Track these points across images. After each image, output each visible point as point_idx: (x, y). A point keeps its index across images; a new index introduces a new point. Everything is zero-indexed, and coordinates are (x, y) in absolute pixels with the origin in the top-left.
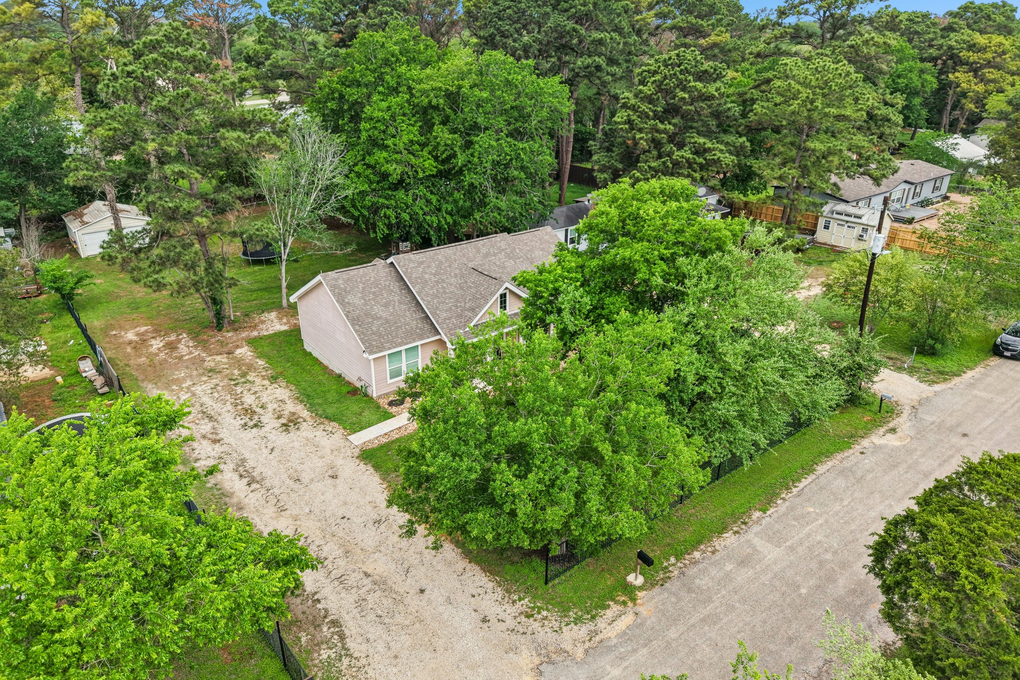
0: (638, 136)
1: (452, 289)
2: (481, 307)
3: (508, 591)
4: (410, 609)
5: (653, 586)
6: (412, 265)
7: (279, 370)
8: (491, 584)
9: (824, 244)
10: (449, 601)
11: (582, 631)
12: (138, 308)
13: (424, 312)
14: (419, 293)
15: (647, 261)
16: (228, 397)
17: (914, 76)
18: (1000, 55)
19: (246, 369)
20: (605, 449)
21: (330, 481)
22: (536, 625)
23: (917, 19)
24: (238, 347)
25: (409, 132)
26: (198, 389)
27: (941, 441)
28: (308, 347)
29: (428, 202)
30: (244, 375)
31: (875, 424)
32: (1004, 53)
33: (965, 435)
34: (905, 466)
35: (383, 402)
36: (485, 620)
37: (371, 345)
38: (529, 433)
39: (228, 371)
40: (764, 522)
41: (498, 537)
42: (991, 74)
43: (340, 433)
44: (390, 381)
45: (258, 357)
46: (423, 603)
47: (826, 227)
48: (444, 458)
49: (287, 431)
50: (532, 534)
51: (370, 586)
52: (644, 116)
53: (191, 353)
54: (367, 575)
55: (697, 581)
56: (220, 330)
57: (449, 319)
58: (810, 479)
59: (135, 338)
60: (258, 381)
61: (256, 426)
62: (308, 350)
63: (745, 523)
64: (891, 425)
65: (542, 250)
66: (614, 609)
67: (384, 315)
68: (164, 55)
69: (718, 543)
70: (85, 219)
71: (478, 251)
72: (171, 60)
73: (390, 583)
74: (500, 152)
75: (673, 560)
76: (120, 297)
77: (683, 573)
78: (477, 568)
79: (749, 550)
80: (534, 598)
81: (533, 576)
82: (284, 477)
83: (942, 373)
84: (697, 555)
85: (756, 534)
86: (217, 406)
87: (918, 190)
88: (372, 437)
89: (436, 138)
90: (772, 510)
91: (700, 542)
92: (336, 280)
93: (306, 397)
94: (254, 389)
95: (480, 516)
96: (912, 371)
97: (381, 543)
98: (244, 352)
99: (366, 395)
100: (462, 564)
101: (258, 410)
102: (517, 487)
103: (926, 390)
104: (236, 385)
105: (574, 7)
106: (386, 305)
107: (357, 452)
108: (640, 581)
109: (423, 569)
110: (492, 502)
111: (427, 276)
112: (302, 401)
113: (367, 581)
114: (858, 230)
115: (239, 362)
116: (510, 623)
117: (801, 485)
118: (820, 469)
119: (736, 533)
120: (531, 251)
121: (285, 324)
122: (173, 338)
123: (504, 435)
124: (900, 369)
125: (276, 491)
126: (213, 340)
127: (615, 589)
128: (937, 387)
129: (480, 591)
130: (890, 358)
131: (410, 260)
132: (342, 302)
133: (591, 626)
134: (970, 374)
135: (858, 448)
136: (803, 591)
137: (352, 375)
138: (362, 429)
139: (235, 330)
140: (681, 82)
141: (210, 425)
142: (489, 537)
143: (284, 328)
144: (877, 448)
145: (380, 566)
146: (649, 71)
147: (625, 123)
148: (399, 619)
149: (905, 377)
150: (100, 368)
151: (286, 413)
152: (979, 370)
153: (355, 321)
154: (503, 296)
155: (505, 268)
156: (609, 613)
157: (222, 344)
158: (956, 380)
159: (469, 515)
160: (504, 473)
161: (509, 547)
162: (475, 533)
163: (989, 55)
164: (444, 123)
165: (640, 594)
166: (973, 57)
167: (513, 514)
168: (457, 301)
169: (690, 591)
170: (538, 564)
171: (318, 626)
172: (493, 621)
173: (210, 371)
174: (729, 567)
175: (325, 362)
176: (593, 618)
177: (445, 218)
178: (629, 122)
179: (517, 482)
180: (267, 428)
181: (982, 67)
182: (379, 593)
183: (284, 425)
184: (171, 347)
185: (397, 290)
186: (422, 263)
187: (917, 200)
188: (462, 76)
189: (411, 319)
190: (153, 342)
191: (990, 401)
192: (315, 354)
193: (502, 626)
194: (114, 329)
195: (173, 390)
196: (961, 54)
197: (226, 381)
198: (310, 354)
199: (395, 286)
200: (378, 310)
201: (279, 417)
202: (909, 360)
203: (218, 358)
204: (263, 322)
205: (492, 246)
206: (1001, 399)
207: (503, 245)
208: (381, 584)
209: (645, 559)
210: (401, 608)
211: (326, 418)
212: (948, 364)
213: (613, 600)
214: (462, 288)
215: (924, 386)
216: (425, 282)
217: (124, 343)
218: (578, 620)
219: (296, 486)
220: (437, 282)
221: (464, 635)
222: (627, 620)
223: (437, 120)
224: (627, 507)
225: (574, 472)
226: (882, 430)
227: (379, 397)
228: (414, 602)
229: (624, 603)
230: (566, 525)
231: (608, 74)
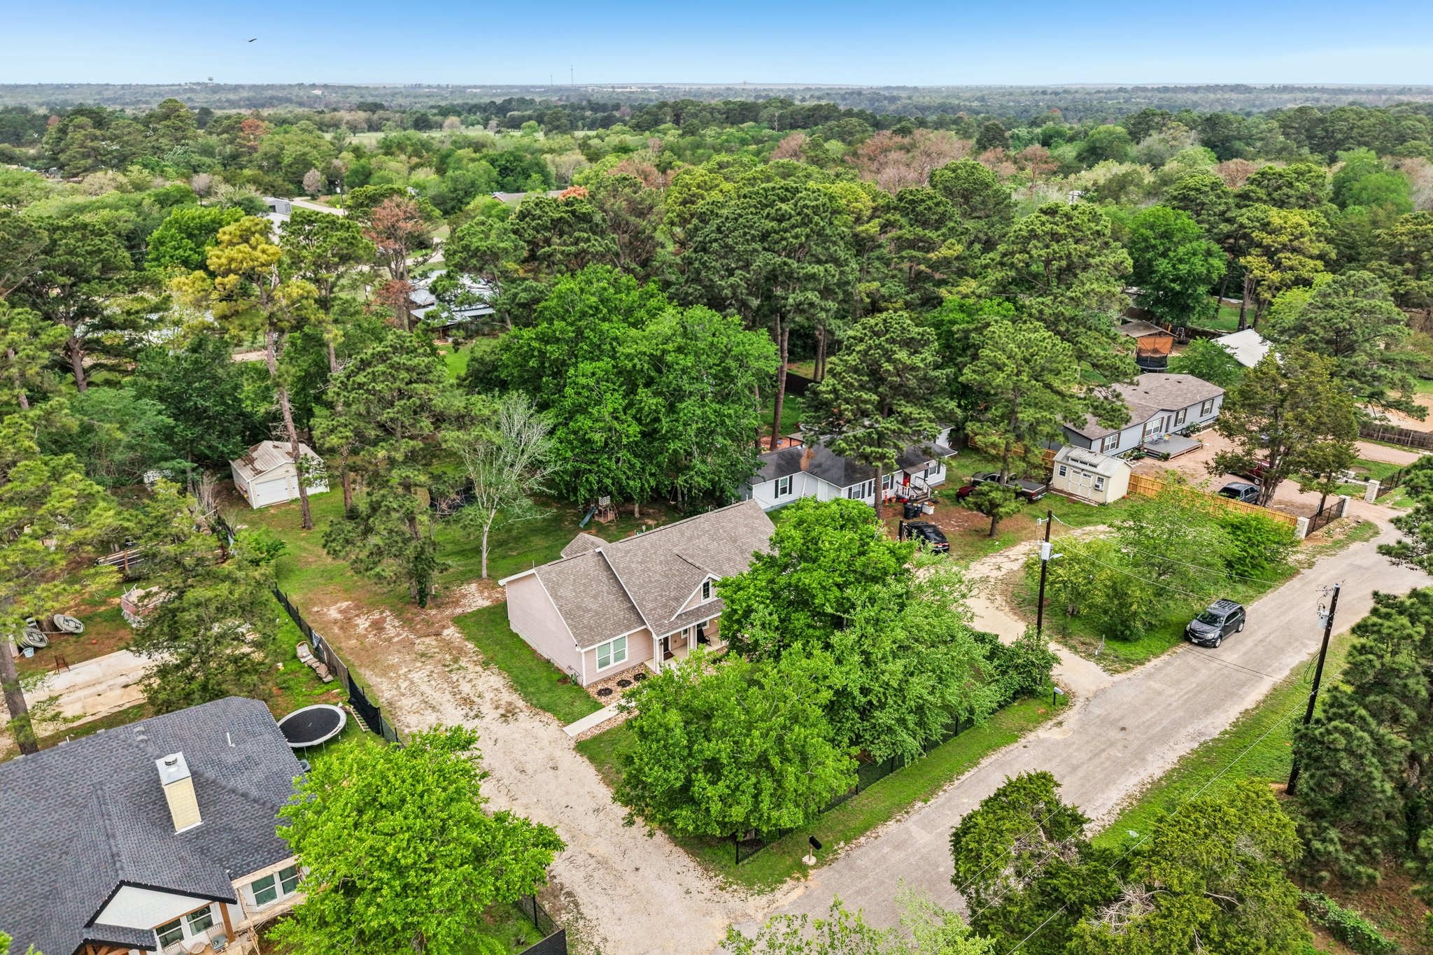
0: (843, 407)
1: (658, 577)
2: (685, 597)
3: (706, 870)
4: (628, 883)
5: (823, 865)
6: (619, 555)
7: (490, 654)
8: (692, 864)
9: (1061, 491)
10: (659, 877)
11: (763, 900)
12: (332, 578)
13: (631, 602)
14: (626, 583)
15: (824, 587)
16: (446, 686)
17: (1197, 261)
18: (1297, 238)
19: (458, 654)
20: (775, 761)
21: (552, 772)
22: (728, 896)
23: (1204, 189)
24: (444, 627)
25: (614, 401)
26: (415, 676)
27: (1100, 735)
28: (514, 627)
29: (632, 467)
30: (456, 660)
31: (1046, 717)
32: (1302, 235)
33: (1123, 729)
34: (1058, 760)
35: (593, 692)
36: (688, 892)
37: (583, 639)
38: (719, 751)
39: (440, 656)
40: (923, 812)
41: (697, 828)
42: (1287, 258)
43: (555, 724)
44: (599, 671)
45: (467, 640)
46: (639, 879)
47: (1063, 474)
48: (657, 771)
49: (506, 721)
50: (723, 825)
51: (594, 865)
52: (848, 386)
53: (398, 635)
54: (592, 856)
55: (859, 862)
56: (423, 607)
57: (655, 609)
58: (972, 772)
59: (339, 616)
60: (471, 666)
61: (477, 716)
62: (515, 631)
63: (907, 813)
64: (1060, 718)
65: (746, 526)
66: (790, 883)
67: (594, 607)
68: (392, 366)
69: (881, 830)
70: (257, 465)
71: (682, 534)
72: (397, 370)
73: (611, 863)
74: (705, 418)
75: (842, 844)
76: (310, 563)
77: (848, 855)
78: (682, 851)
79: (905, 836)
80: (727, 875)
81: (727, 857)
82: (511, 768)
83: (1128, 661)
84: (862, 839)
85: (914, 823)
86: (437, 695)
87: (1181, 416)
88: (585, 728)
89: (641, 401)
90: (933, 801)
91: (866, 829)
92: (549, 573)
93: (519, 684)
94: (469, 677)
95: (684, 813)
96: (1100, 658)
97: (601, 830)
98: (451, 632)
99: (576, 684)
100: (670, 847)
101: (476, 699)
102: (710, 791)
103: (1104, 679)
104: (451, 671)
105: (785, 239)
106: (595, 597)
107: (573, 744)
108: (813, 861)
109: (637, 851)
110: (692, 801)
111: (633, 566)
112: (516, 690)
113: (592, 861)
114: (1093, 480)
115: (448, 645)
116: (708, 894)
117: (963, 778)
118: (984, 762)
119: (899, 821)
120: (735, 528)
121: (488, 598)
122: (377, 616)
123: (701, 751)
124: (1089, 656)
125: (506, 782)
126: (418, 619)
127: (791, 868)
128: (1117, 677)
129: (685, 869)
130: (1083, 643)
131: (618, 549)
132: (555, 596)
133: (770, 896)
134: (1155, 662)
135: (1023, 741)
136: (941, 869)
137: (562, 662)
138: (574, 720)
139: (438, 607)
140: (886, 351)
141: (435, 715)
142: (691, 828)
143: (487, 603)
144: (1041, 741)
145: (602, 848)
146: (854, 338)
147: (830, 392)
148: (619, 891)
149: (1092, 665)
150: (317, 653)
151: (503, 702)
152: (1165, 657)
153: (568, 615)
154: (706, 585)
155: (708, 551)
156: (785, 887)
157: (429, 624)
158: (1140, 668)
159: (676, 812)
160: (701, 779)
161: (705, 834)
162: (680, 826)
163: (1284, 238)
164: (647, 385)
165: (811, 872)
166: (1267, 240)
167: (707, 810)
168: (662, 589)
169: (851, 869)
170: (731, 847)
171: (556, 897)
172: (694, 892)
173: (423, 655)
174: (886, 850)
175: (533, 646)
176: (773, 890)
177: (648, 482)
178: (835, 391)
179: (709, 788)
180: (487, 719)
181: (1277, 251)
182: (602, 871)
183: (503, 715)
184: (378, 626)
185: (605, 579)
186: (628, 552)
187: (1180, 426)
188: (667, 340)
189: (618, 609)
190: (358, 621)
191: (1160, 693)
192: (522, 636)
193: (701, 897)
194: (315, 605)
195: (391, 678)
196: (1254, 235)
197: (440, 667)
198: (517, 635)
199: (603, 576)
200: (589, 603)
201: (497, 708)
202: (1101, 645)
203: (427, 640)
204: (464, 596)
205: (696, 528)
206: (1173, 691)
207: (707, 526)
208: (603, 863)
209: (816, 844)
210: (621, 882)
211: (541, 708)
212: (1136, 650)
213: (789, 876)
214: (667, 576)
215: (1105, 675)
216: (632, 573)
217: (329, 622)
218: (760, 892)
219: (522, 777)
220: (643, 571)
221: (671, 904)
222: (799, 891)
223: (641, 382)
224: (791, 805)
225: (753, 780)
226: (1051, 723)
227: (589, 686)
228: (631, 878)
229: (798, 879)
230: (747, 818)
231: (822, 309)
